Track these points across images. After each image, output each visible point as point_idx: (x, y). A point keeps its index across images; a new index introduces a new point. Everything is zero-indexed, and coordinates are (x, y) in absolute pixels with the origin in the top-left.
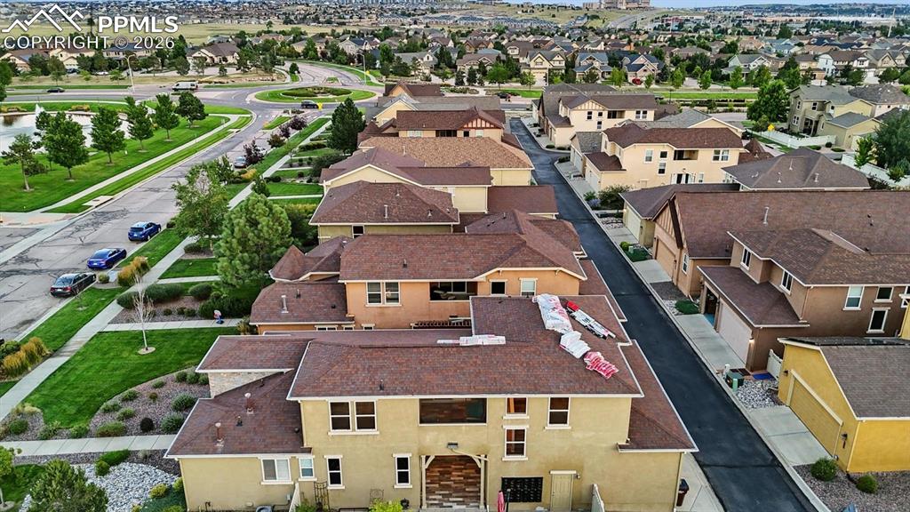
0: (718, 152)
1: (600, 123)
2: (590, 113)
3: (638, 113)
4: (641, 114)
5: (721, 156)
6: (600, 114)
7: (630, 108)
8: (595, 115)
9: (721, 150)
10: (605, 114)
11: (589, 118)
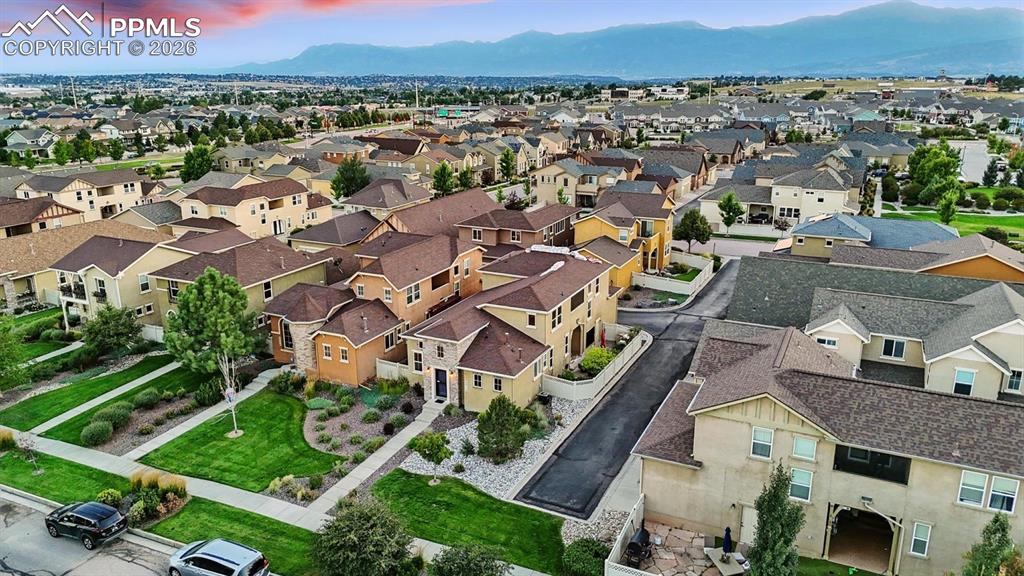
0: (294, 198)
1: (91, 202)
2: (79, 193)
3: (126, 186)
4: (129, 188)
5: (297, 200)
6: (90, 193)
7: (118, 183)
8: (84, 194)
9: (296, 195)
10: (94, 191)
11: (80, 198)
